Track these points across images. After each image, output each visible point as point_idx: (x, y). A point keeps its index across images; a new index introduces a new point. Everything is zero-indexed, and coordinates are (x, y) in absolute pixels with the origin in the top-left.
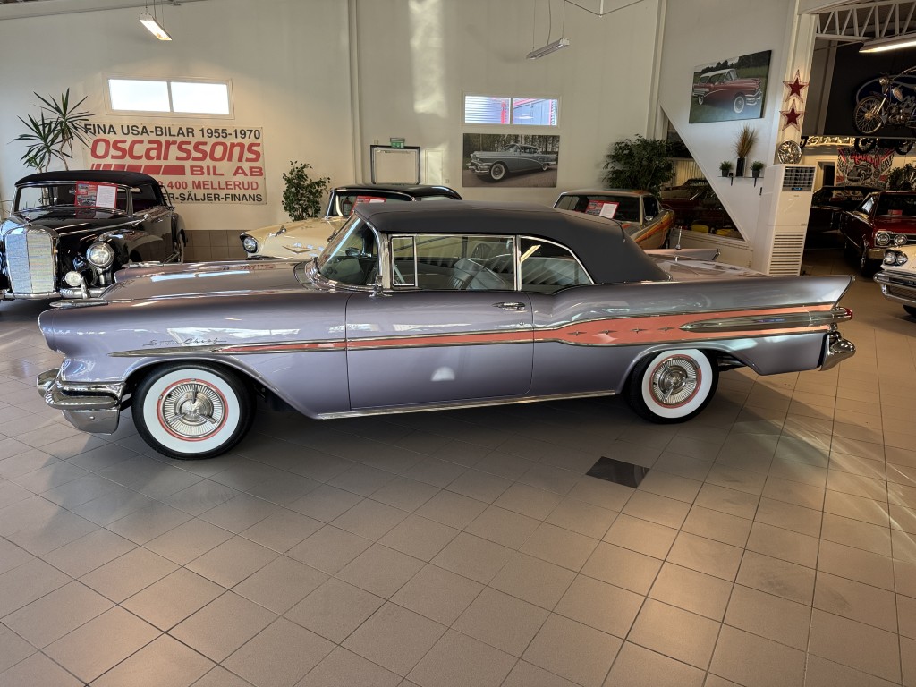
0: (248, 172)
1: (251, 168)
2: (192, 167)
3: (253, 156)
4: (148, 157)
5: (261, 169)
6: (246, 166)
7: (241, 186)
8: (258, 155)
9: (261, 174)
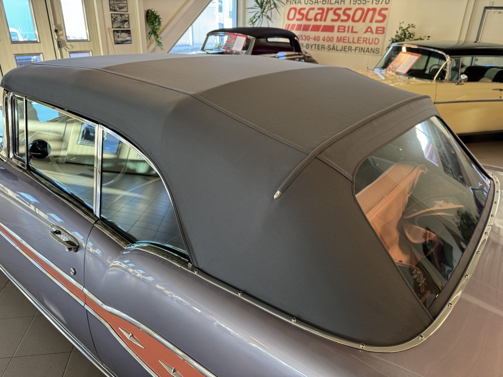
0: (374, 30)
1: (377, 28)
2: (339, 27)
3: (381, 18)
4: (316, 20)
5: (384, 28)
6: (374, 26)
7: (367, 42)
8: (384, 17)
9: (383, 33)
